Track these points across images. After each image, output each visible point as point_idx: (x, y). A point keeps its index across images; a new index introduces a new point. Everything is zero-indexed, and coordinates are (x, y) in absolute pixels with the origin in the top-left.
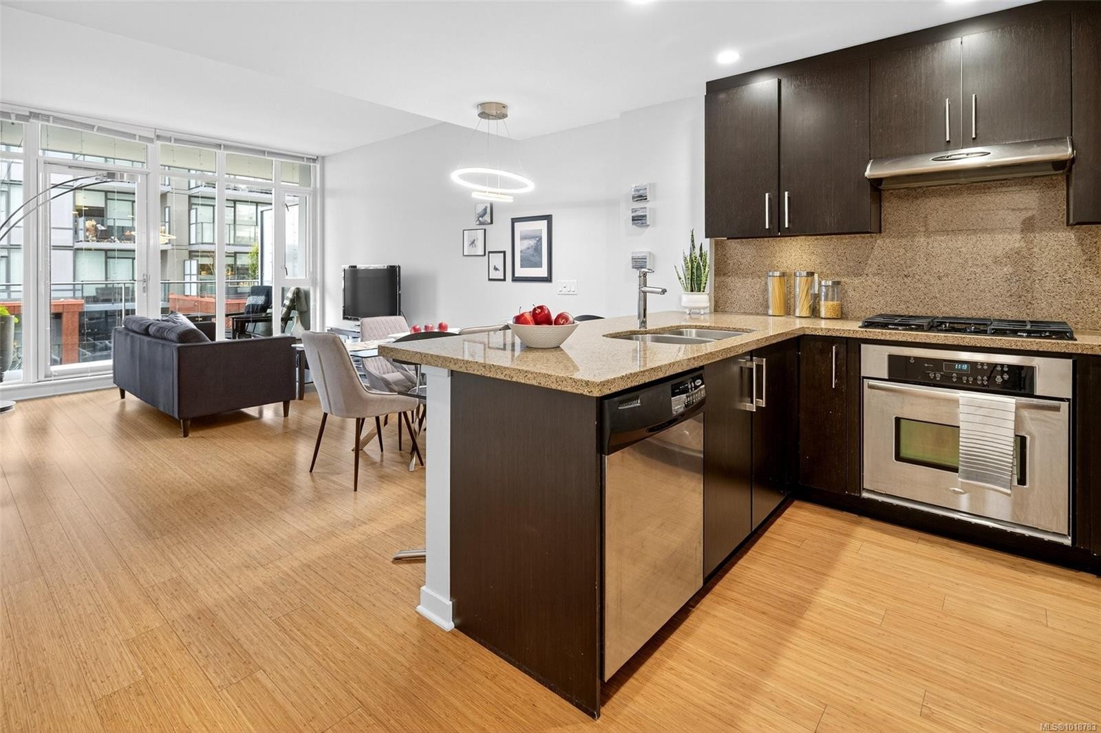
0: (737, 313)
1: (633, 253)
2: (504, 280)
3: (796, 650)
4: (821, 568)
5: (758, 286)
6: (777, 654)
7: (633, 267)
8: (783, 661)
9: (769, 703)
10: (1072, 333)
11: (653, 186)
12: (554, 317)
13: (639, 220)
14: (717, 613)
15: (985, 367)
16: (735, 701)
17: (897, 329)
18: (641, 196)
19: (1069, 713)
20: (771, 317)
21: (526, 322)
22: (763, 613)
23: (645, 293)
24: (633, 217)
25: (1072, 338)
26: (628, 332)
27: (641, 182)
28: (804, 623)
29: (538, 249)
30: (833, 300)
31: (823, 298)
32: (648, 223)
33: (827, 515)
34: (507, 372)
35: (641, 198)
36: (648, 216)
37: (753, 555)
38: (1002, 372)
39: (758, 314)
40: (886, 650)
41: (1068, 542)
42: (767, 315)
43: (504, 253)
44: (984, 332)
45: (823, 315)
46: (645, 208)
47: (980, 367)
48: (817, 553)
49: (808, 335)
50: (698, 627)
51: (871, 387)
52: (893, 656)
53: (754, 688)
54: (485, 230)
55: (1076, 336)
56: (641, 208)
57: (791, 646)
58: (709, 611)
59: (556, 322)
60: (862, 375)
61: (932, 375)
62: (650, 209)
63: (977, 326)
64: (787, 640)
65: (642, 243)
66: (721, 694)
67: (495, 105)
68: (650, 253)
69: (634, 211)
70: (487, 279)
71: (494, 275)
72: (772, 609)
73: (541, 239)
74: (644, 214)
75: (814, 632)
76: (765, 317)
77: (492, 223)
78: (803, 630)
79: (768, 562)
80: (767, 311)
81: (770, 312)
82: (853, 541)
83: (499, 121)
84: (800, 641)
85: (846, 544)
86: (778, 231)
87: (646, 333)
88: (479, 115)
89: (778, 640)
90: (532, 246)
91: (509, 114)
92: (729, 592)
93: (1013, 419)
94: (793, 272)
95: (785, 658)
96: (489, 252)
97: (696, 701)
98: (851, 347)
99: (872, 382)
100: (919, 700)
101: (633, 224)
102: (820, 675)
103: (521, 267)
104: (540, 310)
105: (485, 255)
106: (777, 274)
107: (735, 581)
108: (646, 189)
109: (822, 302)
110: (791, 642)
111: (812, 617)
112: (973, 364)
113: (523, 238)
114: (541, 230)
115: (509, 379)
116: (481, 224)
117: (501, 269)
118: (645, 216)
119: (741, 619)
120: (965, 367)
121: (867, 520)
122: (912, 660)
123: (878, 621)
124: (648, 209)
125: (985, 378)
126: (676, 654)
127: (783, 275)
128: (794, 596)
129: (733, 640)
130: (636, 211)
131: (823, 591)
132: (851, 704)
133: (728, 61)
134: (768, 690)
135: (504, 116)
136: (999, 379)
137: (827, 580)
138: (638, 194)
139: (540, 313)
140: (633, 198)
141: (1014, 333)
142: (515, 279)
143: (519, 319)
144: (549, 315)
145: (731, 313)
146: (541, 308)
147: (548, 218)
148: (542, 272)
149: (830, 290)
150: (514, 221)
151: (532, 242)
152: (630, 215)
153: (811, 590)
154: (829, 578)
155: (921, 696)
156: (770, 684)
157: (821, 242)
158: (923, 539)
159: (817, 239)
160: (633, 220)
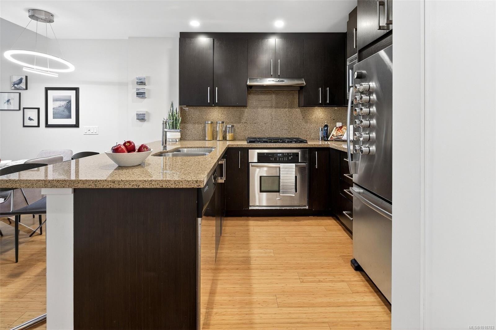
0: (191, 140)
1: (137, 111)
2: (38, 126)
3: (256, 279)
4: (245, 241)
5: (200, 128)
6: (250, 284)
7: (137, 119)
8: (254, 286)
9: (259, 306)
10: (306, 141)
11: (149, 78)
12: (137, 148)
13: (140, 94)
14: (220, 278)
15: (286, 154)
16: (248, 312)
17: (258, 143)
18: (142, 82)
19: (330, 261)
20: (207, 141)
21: (122, 151)
22: (237, 269)
23: (166, 132)
24: (137, 93)
25: (307, 143)
26: (159, 152)
27: (142, 75)
28: (253, 266)
29: (69, 108)
30: (231, 133)
31: (228, 132)
32: (146, 97)
33: (237, 220)
34: (134, 183)
35: (142, 83)
36: (146, 93)
37: (221, 246)
38: (290, 156)
39: (201, 140)
40: (280, 264)
41: (307, 207)
42: (205, 140)
43: (38, 109)
44: (285, 142)
45: (228, 139)
46: (145, 89)
47: (285, 154)
48: (242, 236)
49: (230, 148)
50: (216, 288)
51: (252, 166)
52: (284, 265)
53: (250, 303)
54: (20, 94)
55: (308, 142)
56: (142, 89)
57: (253, 278)
58: (217, 278)
59: (140, 150)
60: (249, 162)
61: (271, 159)
62: (147, 89)
63: (274, 140)
64: (251, 276)
65: (142, 106)
66: (241, 313)
67: (44, 12)
68: (147, 112)
69: (138, 89)
70: (22, 126)
71: (28, 123)
72: (240, 266)
73: (70, 102)
74: (144, 92)
75: (257, 269)
76: (205, 141)
77: (26, 89)
78: (253, 269)
79: (228, 247)
80: (205, 139)
81: (207, 139)
82: (250, 227)
83: (47, 23)
84: (255, 274)
85: (249, 229)
86: (213, 104)
87: (167, 152)
88: (29, 16)
89: (248, 278)
90: (63, 106)
91: (54, 21)
92: (221, 266)
93: (295, 171)
94: (215, 122)
95: (254, 284)
96: (24, 108)
97: (234, 322)
98: (245, 151)
99: (253, 164)
100: (298, 277)
101: (137, 96)
102: (268, 284)
103: (53, 118)
104: (129, 144)
105: (20, 109)
106: (210, 122)
107: (220, 260)
108: (145, 79)
109: (228, 134)
110: (253, 276)
111: (254, 263)
112: (283, 154)
113: (55, 100)
114: (71, 96)
115: (137, 187)
116: (16, 89)
117: (36, 118)
118: (145, 93)
119: (231, 276)
120: (281, 155)
121: (250, 218)
122: (289, 264)
123: (272, 255)
124: (146, 89)
125: (286, 158)
126: (214, 305)
127: (212, 123)
128: (244, 257)
129: (232, 286)
130: (138, 90)
131: (251, 251)
132: (282, 290)
133: (195, 25)
134: (255, 301)
135: (51, 21)
136: (290, 158)
137: (250, 246)
138: (140, 81)
139: (130, 145)
140: (137, 83)
141: (291, 142)
142: (47, 126)
143: (116, 150)
144: (134, 147)
145: (188, 140)
146: (129, 142)
147: (77, 90)
148: (72, 121)
149: (230, 129)
150: (47, 89)
151: (64, 103)
152: (135, 91)
153: (248, 252)
154: (250, 245)
155: (297, 276)
156: (255, 298)
157: (226, 109)
158: (270, 219)
159: (224, 108)
160: (137, 94)
